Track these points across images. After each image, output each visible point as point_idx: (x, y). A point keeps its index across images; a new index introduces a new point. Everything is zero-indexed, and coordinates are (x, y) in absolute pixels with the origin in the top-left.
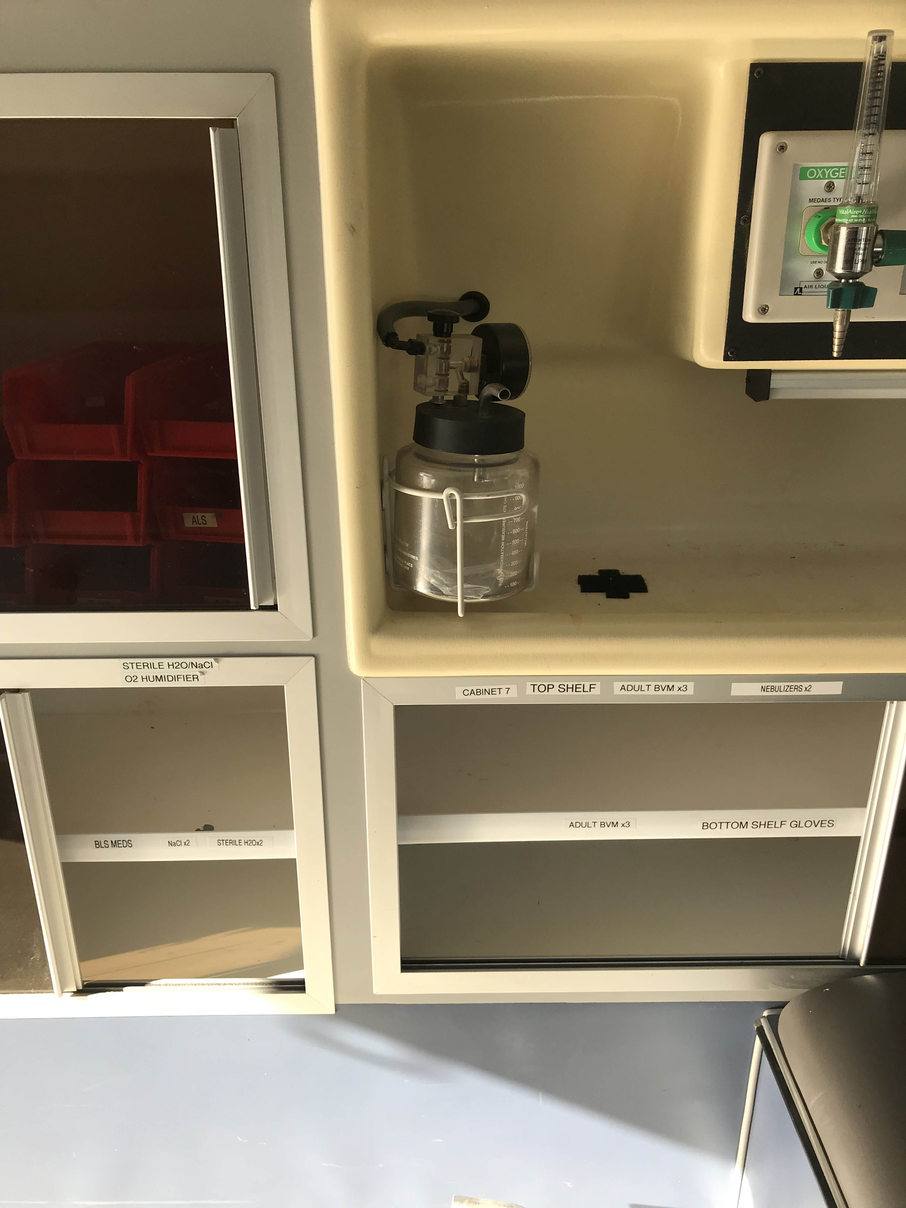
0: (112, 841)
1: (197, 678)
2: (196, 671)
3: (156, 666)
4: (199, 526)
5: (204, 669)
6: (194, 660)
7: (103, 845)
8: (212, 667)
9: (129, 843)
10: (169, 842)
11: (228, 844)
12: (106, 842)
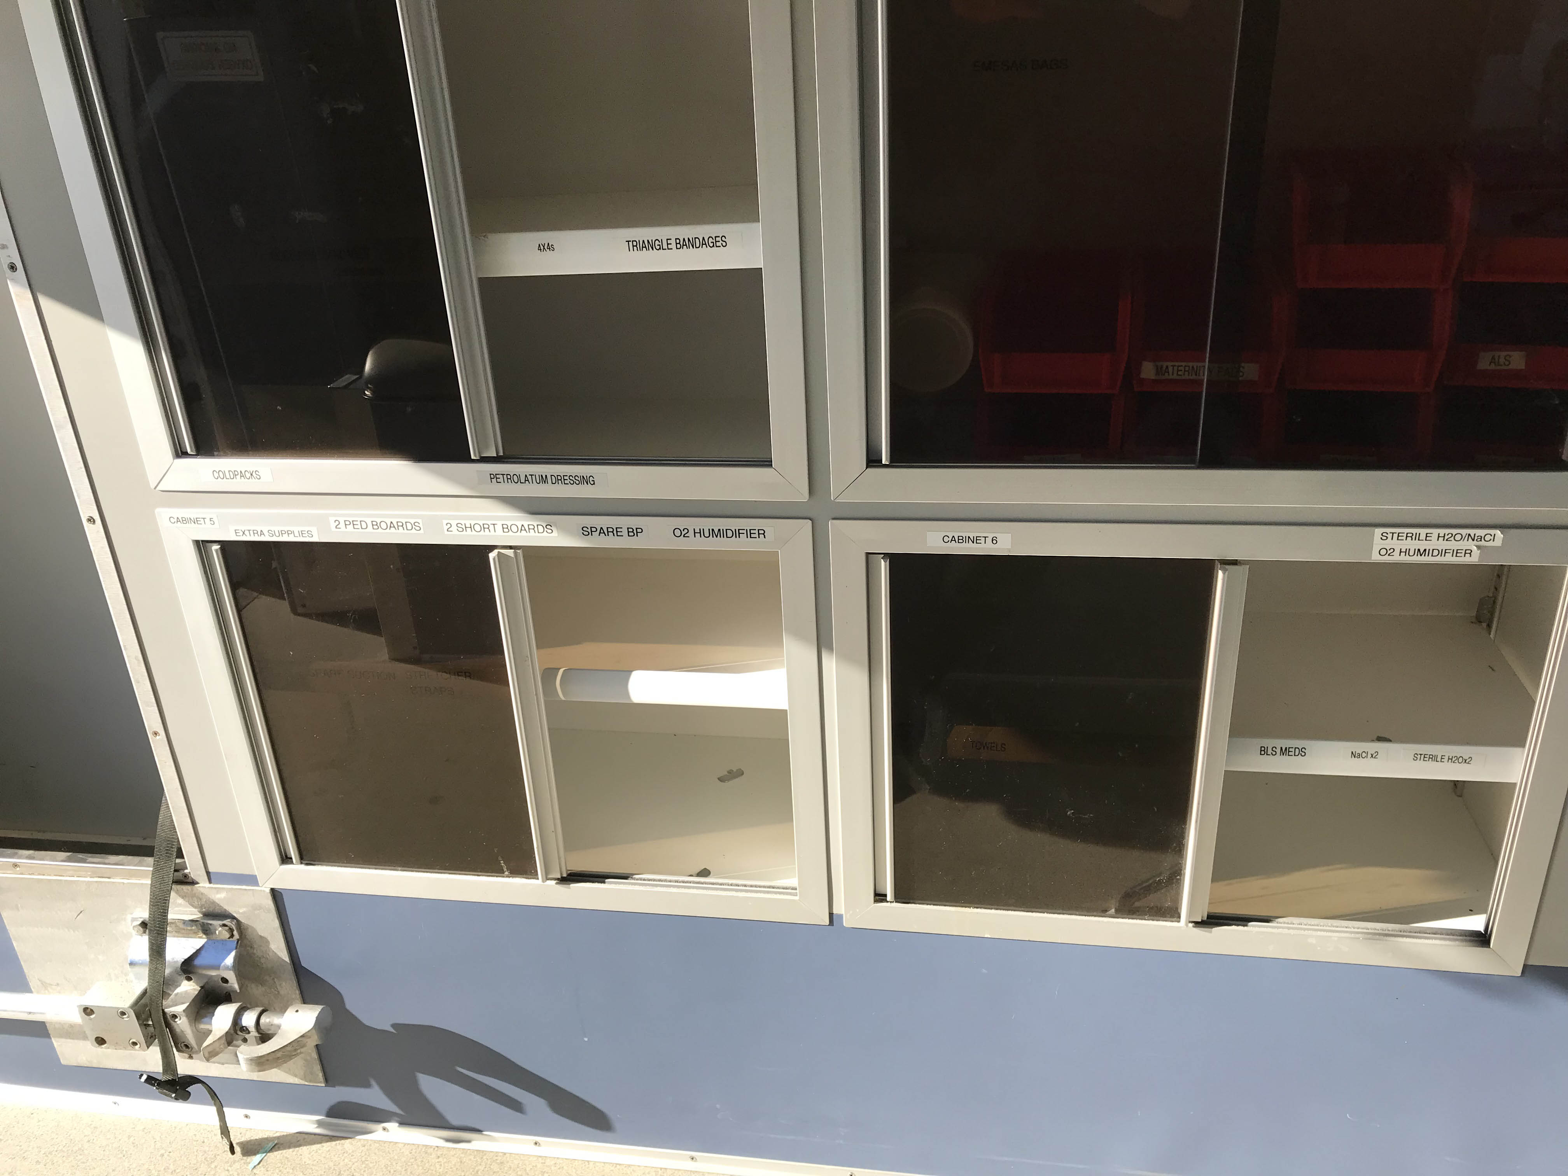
0: (1281, 748)
1: (1470, 554)
2: (1472, 545)
3: (1423, 537)
4: (1499, 368)
5: (1483, 543)
6: (1472, 532)
7: (1270, 752)
8: (1494, 541)
9: (1302, 751)
10: (1352, 753)
11: (1427, 759)
12: (1274, 749)
